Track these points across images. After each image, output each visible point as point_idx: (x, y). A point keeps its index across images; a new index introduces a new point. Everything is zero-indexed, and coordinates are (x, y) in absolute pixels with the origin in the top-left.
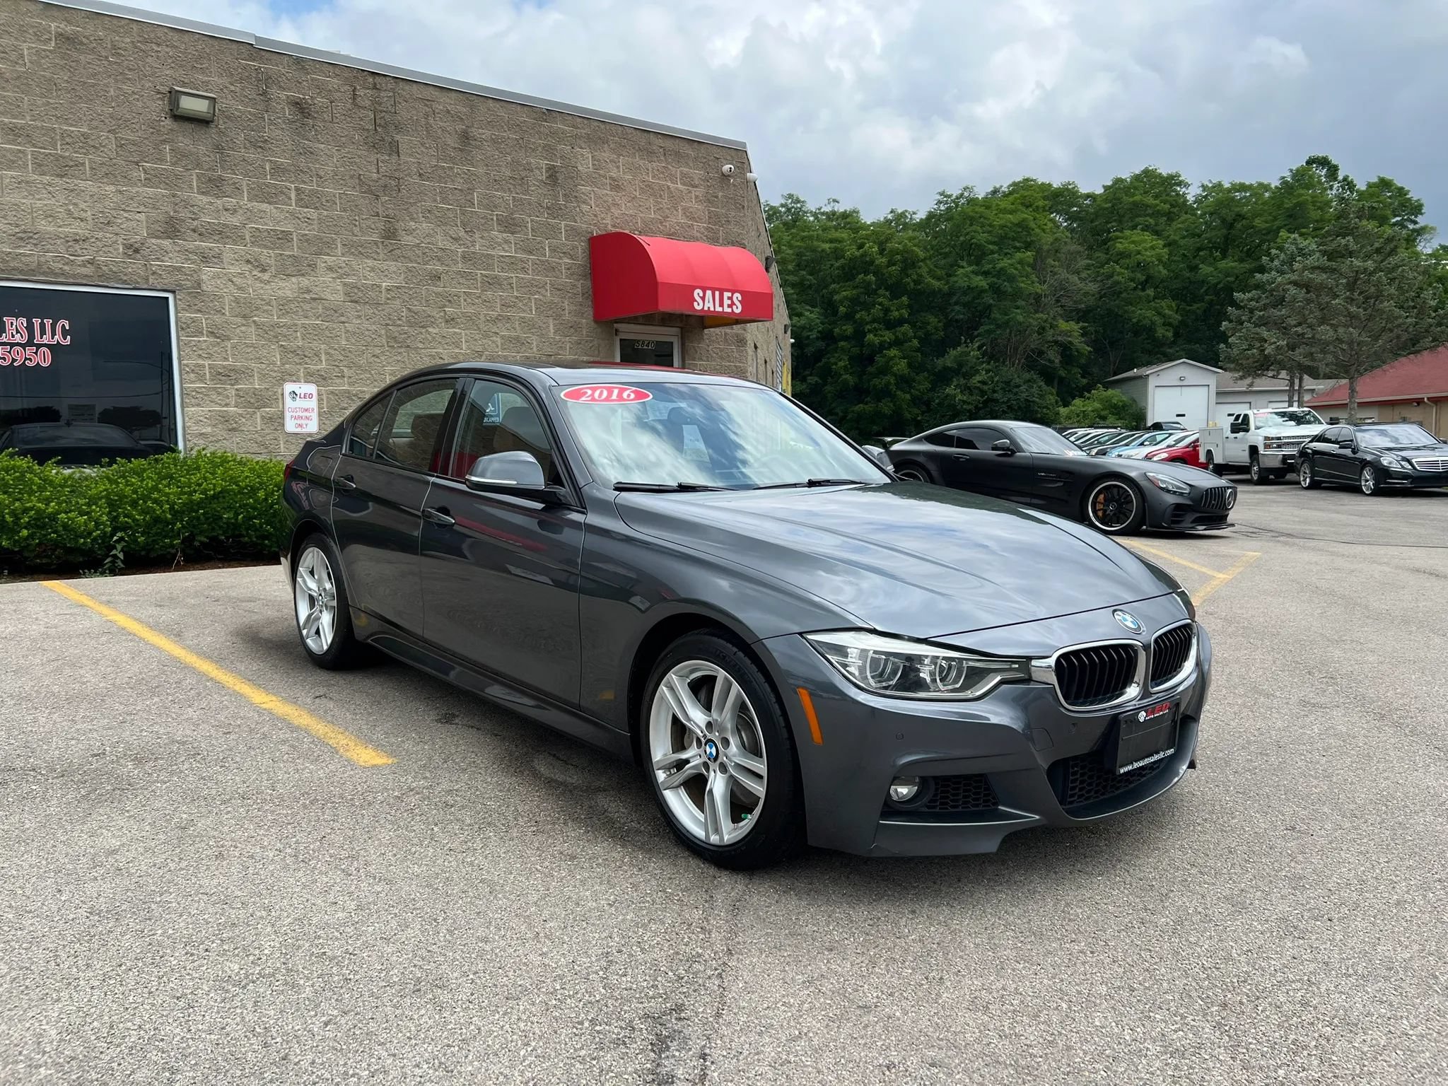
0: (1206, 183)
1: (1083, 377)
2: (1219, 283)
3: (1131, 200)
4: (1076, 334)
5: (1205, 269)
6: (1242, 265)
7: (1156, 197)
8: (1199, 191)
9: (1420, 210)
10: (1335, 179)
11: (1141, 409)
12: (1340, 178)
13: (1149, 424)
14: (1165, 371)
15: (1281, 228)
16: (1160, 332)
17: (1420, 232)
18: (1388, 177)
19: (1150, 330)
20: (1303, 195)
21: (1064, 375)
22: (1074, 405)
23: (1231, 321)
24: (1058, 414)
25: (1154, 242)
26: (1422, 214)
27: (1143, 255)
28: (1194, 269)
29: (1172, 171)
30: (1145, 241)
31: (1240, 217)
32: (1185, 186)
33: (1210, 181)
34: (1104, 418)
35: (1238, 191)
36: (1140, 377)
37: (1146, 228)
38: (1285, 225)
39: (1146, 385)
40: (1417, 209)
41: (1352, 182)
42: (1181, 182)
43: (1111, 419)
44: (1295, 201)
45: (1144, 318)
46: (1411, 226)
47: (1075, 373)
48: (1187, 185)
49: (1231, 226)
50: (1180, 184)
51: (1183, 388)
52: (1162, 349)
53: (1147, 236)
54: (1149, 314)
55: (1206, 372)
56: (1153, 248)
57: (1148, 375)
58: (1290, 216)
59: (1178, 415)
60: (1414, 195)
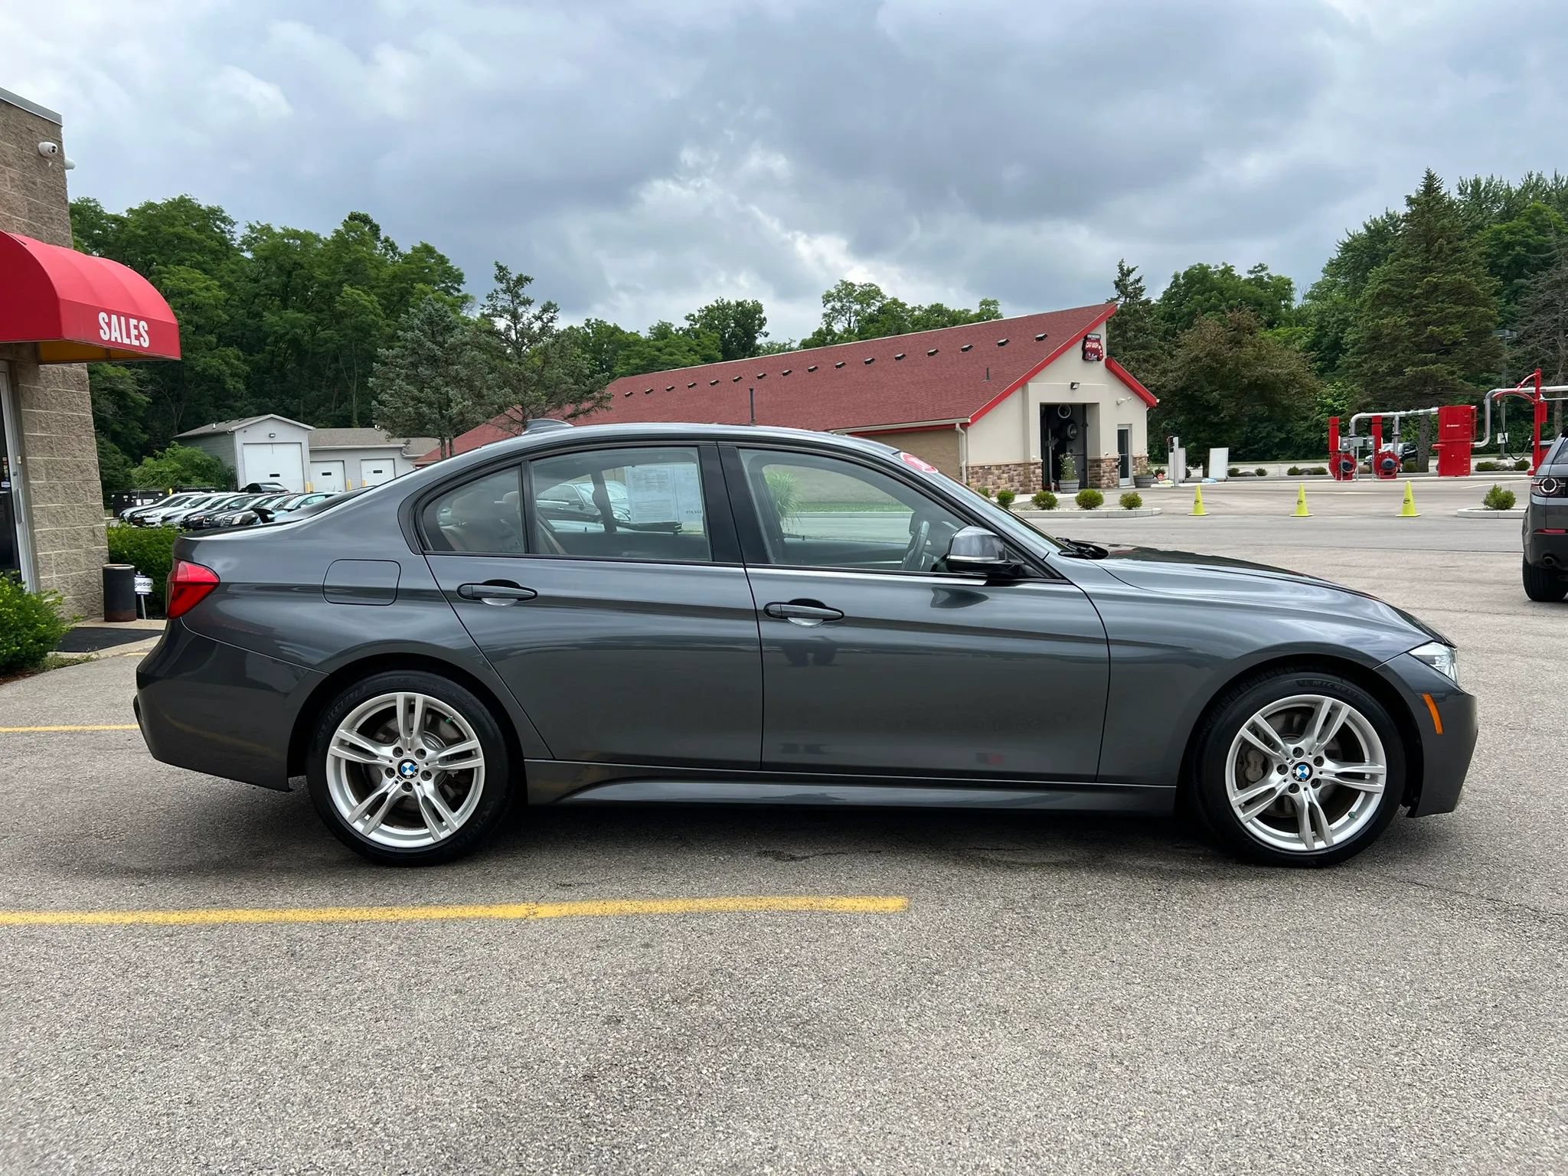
0: (254, 224)
1: (144, 432)
2: (287, 333)
3: (171, 230)
4: (130, 381)
5: (269, 317)
6: (307, 317)
7: (198, 230)
8: (247, 231)
9: (461, 279)
10: (378, 239)
11: (229, 470)
12: (382, 238)
13: (242, 485)
14: (252, 427)
15: (343, 282)
16: (230, 383)
17: (465, 299)
18: (431, 244)
19: (219, 380)
20: (359, 252)
21: (119, 430)
22: (146, 466)
23: (378, 378)
24: (129, 476)
25: (209, 282)
26: (464, 283)
27: (196, 295)
28: (258, 315)
29: (214, 204)
30: (198, 280)
31: (298, 265)
32: (229, 223)
33: (258, 223)
34: (187, 480)
35: (293, 238)
36: (224, 433)
37: (198, 265)
38: (347, 280)
39: (232, 442)
40: (459, 278)
41: (394, 244)
42: (224, 218)
43: (196, 481)
44: (353, 257)
45: (210, 368)
46: (456, 294)
47: (133, 428)
48: (232, 223)
49: (289, 274)
50: (224, 220)
51: (274, 446)
52: (226, 402)
53: (197, 274)
54: (215, 362)
55: (296, 428)
56: (208, 289)
57: (233, 432)
58: (349, 271)
59: (272, 476)
60: (454, 263)
